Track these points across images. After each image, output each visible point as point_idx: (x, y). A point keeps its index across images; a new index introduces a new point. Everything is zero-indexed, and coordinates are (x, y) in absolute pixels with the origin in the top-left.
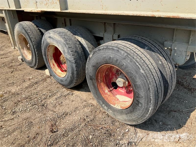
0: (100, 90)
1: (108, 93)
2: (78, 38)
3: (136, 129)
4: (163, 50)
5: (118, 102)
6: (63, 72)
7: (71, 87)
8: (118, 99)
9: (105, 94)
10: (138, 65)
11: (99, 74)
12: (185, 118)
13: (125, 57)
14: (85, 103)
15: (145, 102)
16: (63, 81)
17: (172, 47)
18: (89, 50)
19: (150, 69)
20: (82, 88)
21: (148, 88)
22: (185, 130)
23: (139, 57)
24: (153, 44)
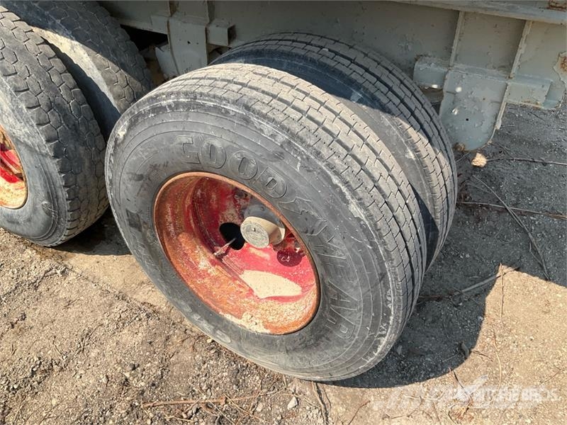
0: (178, 263)
1: (209, 272)
2: (57, 41)
3: (321, 389)
4: (418, 100)
5: (253, 303)
6: (13, 184)
7: (54, 244)
8: (251, 291)
9: (200, 276)
10: (336, 186)
11: (168, 205)
12: (473, 321)
13: (280, 150)
14: (120, 306)
15: (366, 320)
16: (18, 223)
17: (446, 83)
18: (111, 90)
19: (384, 196)
20: (104, 238)
21: (381, 274)
22: (477, 365)
23: (341, 149)
24: (383, 78)
